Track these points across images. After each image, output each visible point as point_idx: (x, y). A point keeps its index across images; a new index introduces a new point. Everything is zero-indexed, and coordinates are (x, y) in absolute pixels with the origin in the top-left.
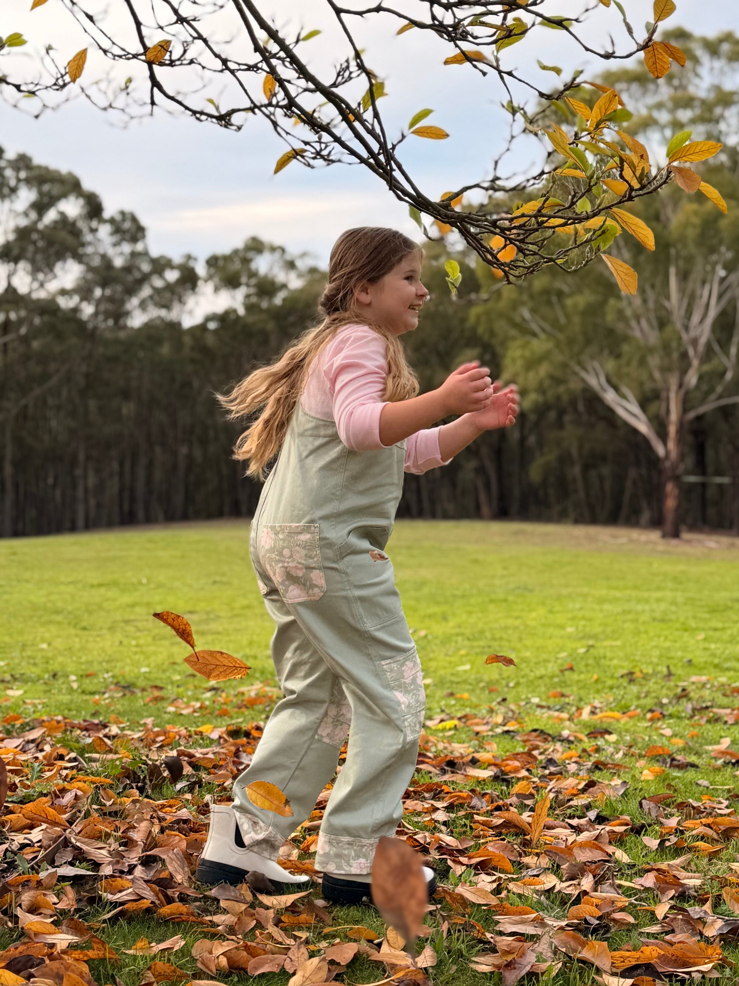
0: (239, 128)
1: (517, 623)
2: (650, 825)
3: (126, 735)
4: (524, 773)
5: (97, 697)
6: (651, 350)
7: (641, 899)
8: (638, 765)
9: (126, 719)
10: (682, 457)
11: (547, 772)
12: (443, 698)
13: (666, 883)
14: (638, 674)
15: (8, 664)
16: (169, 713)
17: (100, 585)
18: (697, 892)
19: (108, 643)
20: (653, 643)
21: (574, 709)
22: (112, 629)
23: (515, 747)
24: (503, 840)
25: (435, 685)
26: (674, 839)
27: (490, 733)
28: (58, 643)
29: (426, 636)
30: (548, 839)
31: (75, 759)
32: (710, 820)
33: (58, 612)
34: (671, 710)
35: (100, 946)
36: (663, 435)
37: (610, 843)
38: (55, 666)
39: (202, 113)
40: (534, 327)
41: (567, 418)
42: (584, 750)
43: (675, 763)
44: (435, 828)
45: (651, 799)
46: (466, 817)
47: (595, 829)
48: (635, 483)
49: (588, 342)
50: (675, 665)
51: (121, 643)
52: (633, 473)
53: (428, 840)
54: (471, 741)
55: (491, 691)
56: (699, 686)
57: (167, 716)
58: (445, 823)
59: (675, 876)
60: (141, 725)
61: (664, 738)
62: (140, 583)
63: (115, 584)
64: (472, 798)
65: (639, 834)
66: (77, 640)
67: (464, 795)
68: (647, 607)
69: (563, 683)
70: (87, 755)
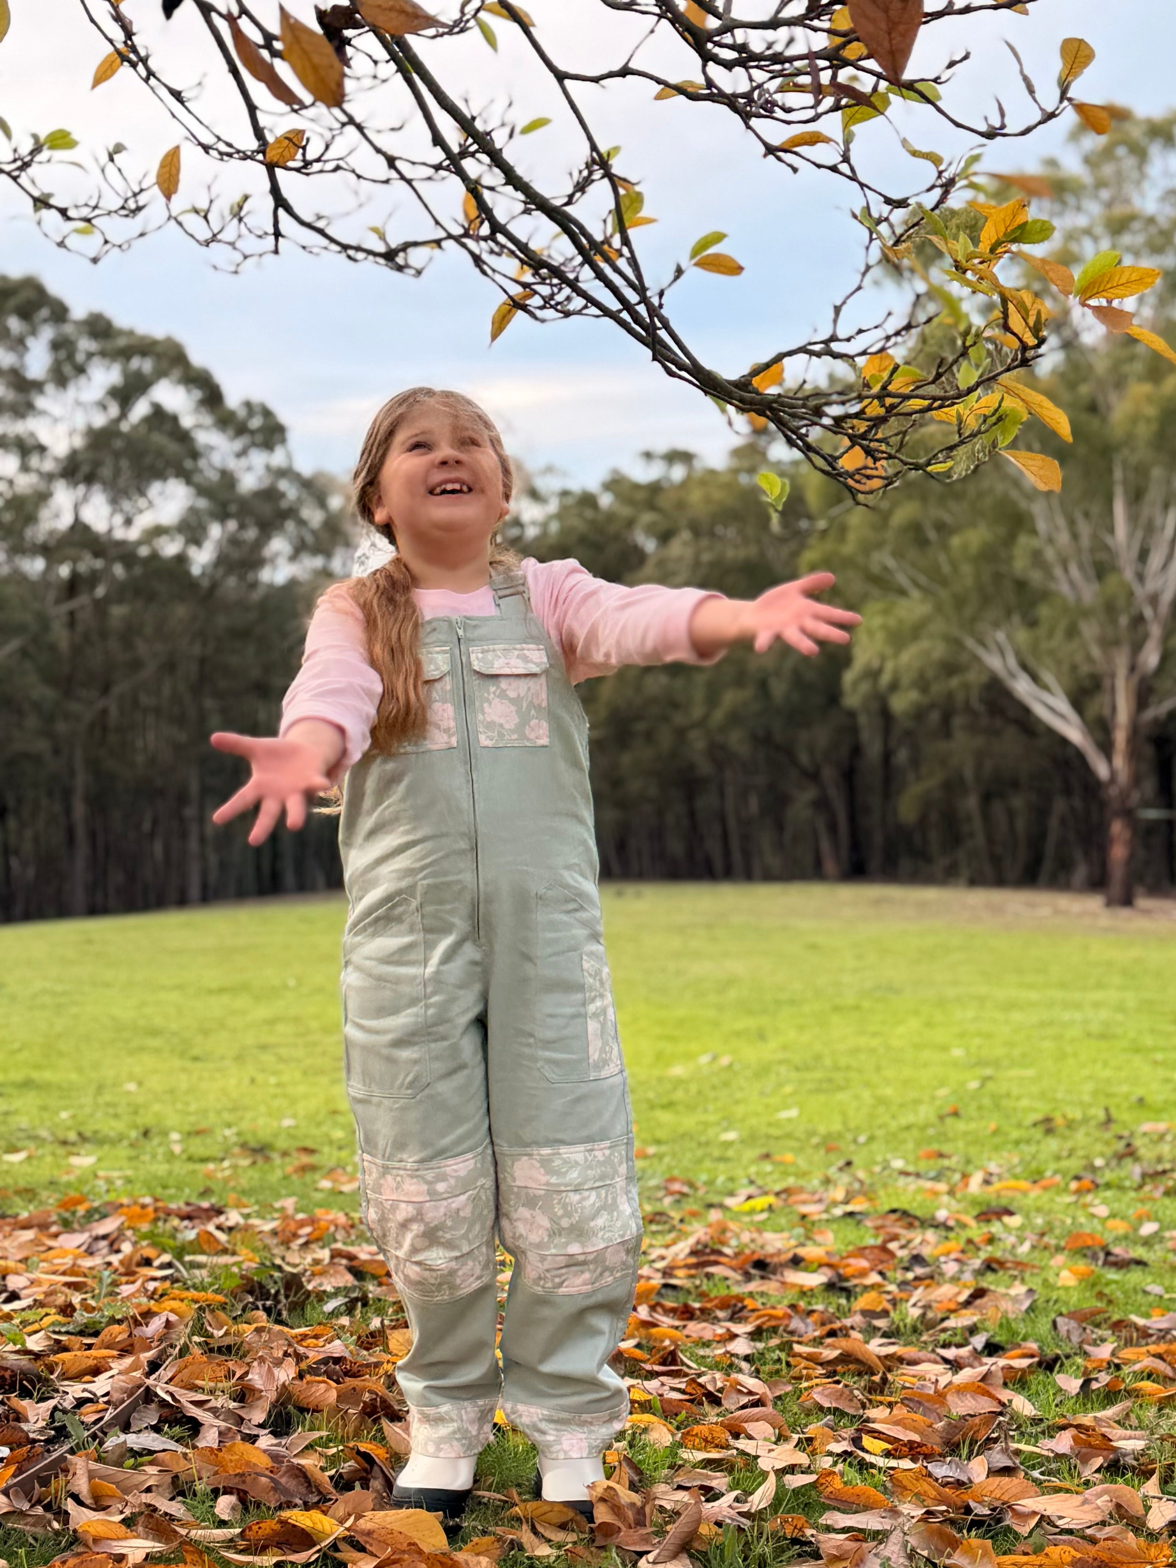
0: (419, 272)
1: (875, 1042)
2: (1068, 1357)
3: (252, 1226)
4: (874, 1278)
5: (211, 1166)
6: (1086, 613)
7: (1050, 1473)
8: (1052, 1263)
9: (253, 1200)
10: (1136, 780)
11: (910, 1276)
12: (753, 1162)
13: (1090, 1445)
14: (1059, 1121)
15: (74, 1117)
16: (321, 1190)
17: (222, 990)
18: (1137, 1460)
19: (233, 1082)
20: (1086, 1072)
21: (957, 1177)
22: (239, 1058)
23: (862, 1238)
24: (838, 1382)
25: (743, 1142)
26: (1104, 1378)
27: (825, 1216)
28: (155, 1083)
29: (730, 1066)
30: (908, 1381)
31: (169, 1265)
32: (1162, 1348)
33: (154, 1033)
34: (1108, 1176)
35: (196, 1557)
36: (1106, 748)
37: (1005, 1384)
38: (146, 1119)
39: (358, 249)
40: (902, 579)
41: (958, 721)
42: (970, 1241)
43: (1111, 1259)
44: (731, 1365)
45: (1072, 1315)
46: (781, 1347)
47: (982, 1364)
48: (1063, 821)
49: (986, 600)
50: (1118, 1106)
51: (253, 1081)
52: (1060, 806)
53: (719, 1385)
54: (793, 1227)
55: (829, 1150)
56: (1155, 1137)
57: (318, 1196)
58: (747, 1358)
59: (1104, 1436)
60: (276, 1210)
61: (1096, 1221)
62: (286, 987)
63: (242, 988)
64: (790, 1317)
65: (1051, 1371)
66: (183, 1077)
67: (779, 1312)
68: (1078, 1016)
69: (943, 1137)
70: (188, 1258)
